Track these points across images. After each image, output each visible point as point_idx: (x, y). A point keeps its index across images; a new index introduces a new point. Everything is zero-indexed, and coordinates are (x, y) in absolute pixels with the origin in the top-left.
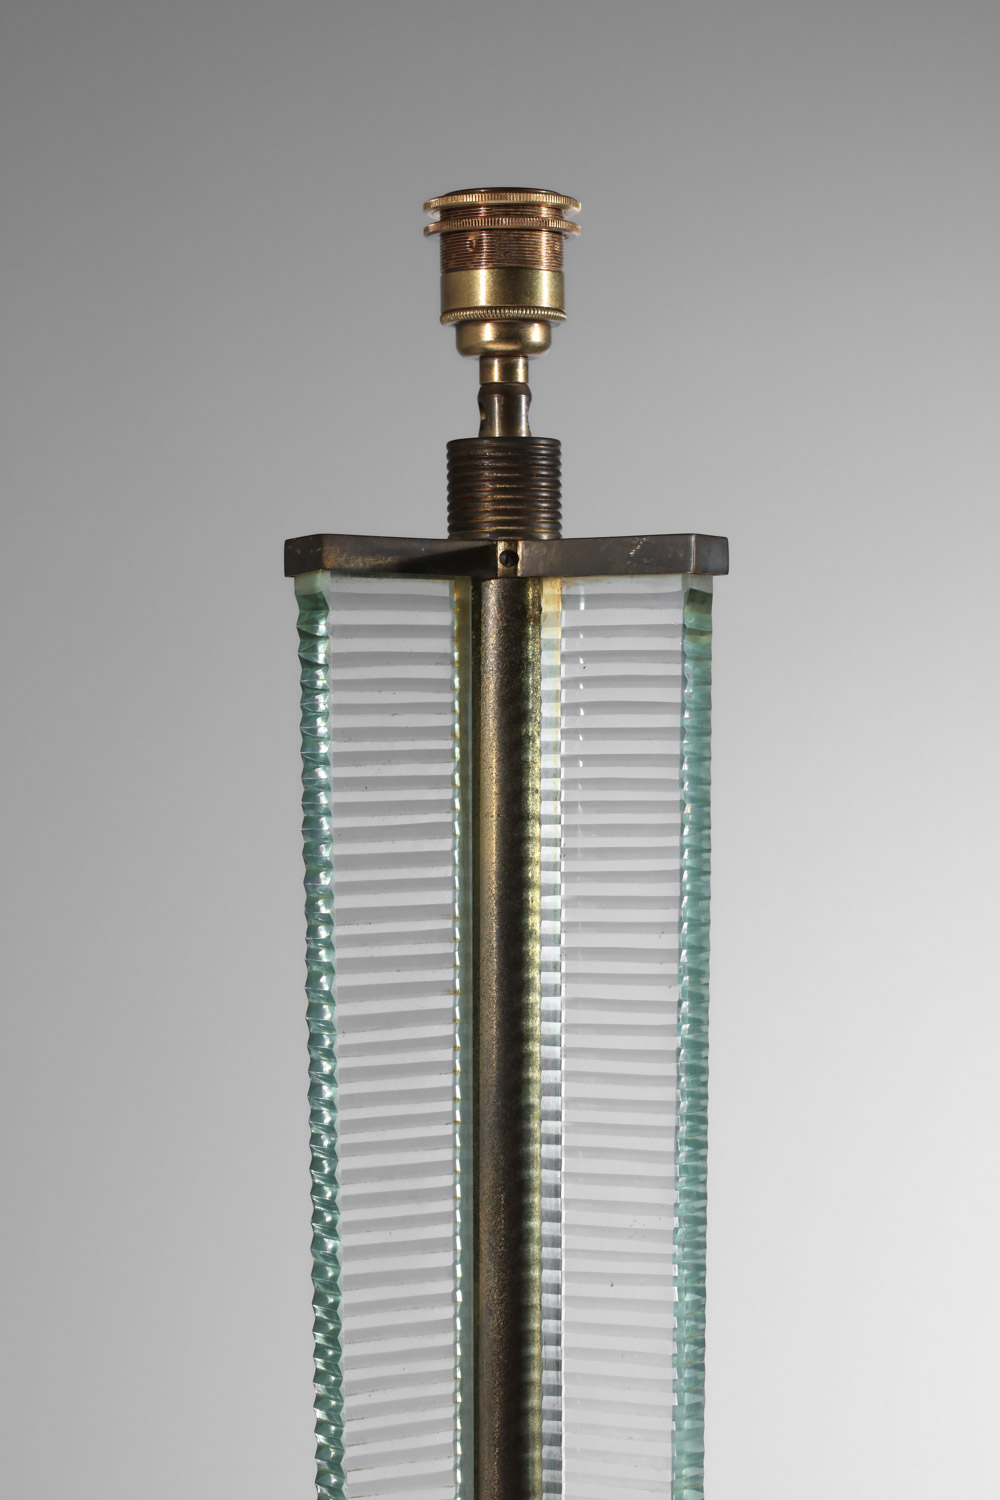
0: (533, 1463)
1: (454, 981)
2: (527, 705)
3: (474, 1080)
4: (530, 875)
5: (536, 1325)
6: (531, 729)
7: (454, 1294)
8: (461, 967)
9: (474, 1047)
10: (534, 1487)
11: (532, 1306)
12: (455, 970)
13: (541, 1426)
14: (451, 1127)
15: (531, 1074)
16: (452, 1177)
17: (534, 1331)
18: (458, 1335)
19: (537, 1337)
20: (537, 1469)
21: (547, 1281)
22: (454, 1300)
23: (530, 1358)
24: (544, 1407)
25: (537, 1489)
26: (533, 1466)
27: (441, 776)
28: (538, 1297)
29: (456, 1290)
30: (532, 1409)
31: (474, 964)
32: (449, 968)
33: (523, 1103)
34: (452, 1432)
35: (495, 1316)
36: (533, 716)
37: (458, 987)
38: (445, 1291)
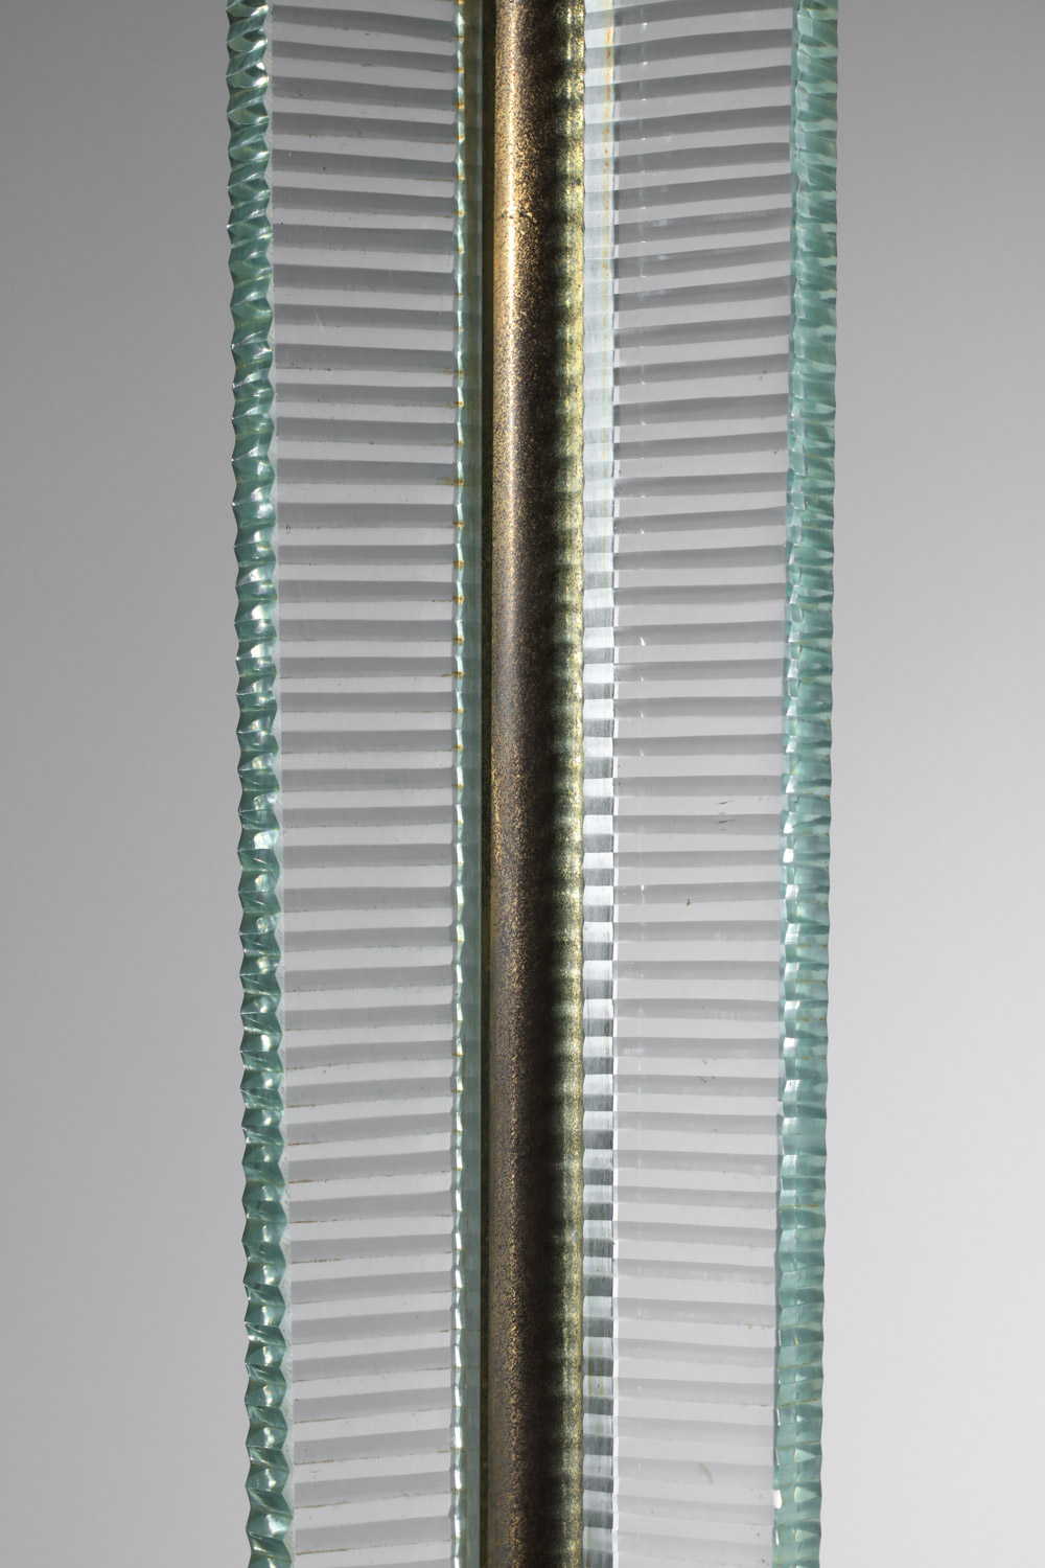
0: (570, 1177)
1: (455, 464)
2: (565, 53)
3: (483, 607)
4: (568, 303)
5: (574, 973)
6: (569, 90)
7: (452, 930)
8: (465, 446)
9: (483, 558)
10: (571, 1212)
11: (570, 942)
12: (457, 448)
13: (581, 1123)
14: (448, 680)
15: (568, 598)
16: (450, 755)
17: (572, 980)
18: (459, 991)
19: (576, 988)
20: (575, 1186)
21: (590, 904)
22: (454, 939)
23: (564, 1020)
24: (586, 1092)
25: (575, 1216)
26: (570, 1182)
27: (438, 163)
28: (578, 931)
29: (455, 923)
30: (569, 1097)
31: (484, 436)
32: (447, 445)
33: (557, 639)
34: (449, 1134)
35: (514, 955)
36: (574, 71)
37: (460, 474)
38: (440, 925)
